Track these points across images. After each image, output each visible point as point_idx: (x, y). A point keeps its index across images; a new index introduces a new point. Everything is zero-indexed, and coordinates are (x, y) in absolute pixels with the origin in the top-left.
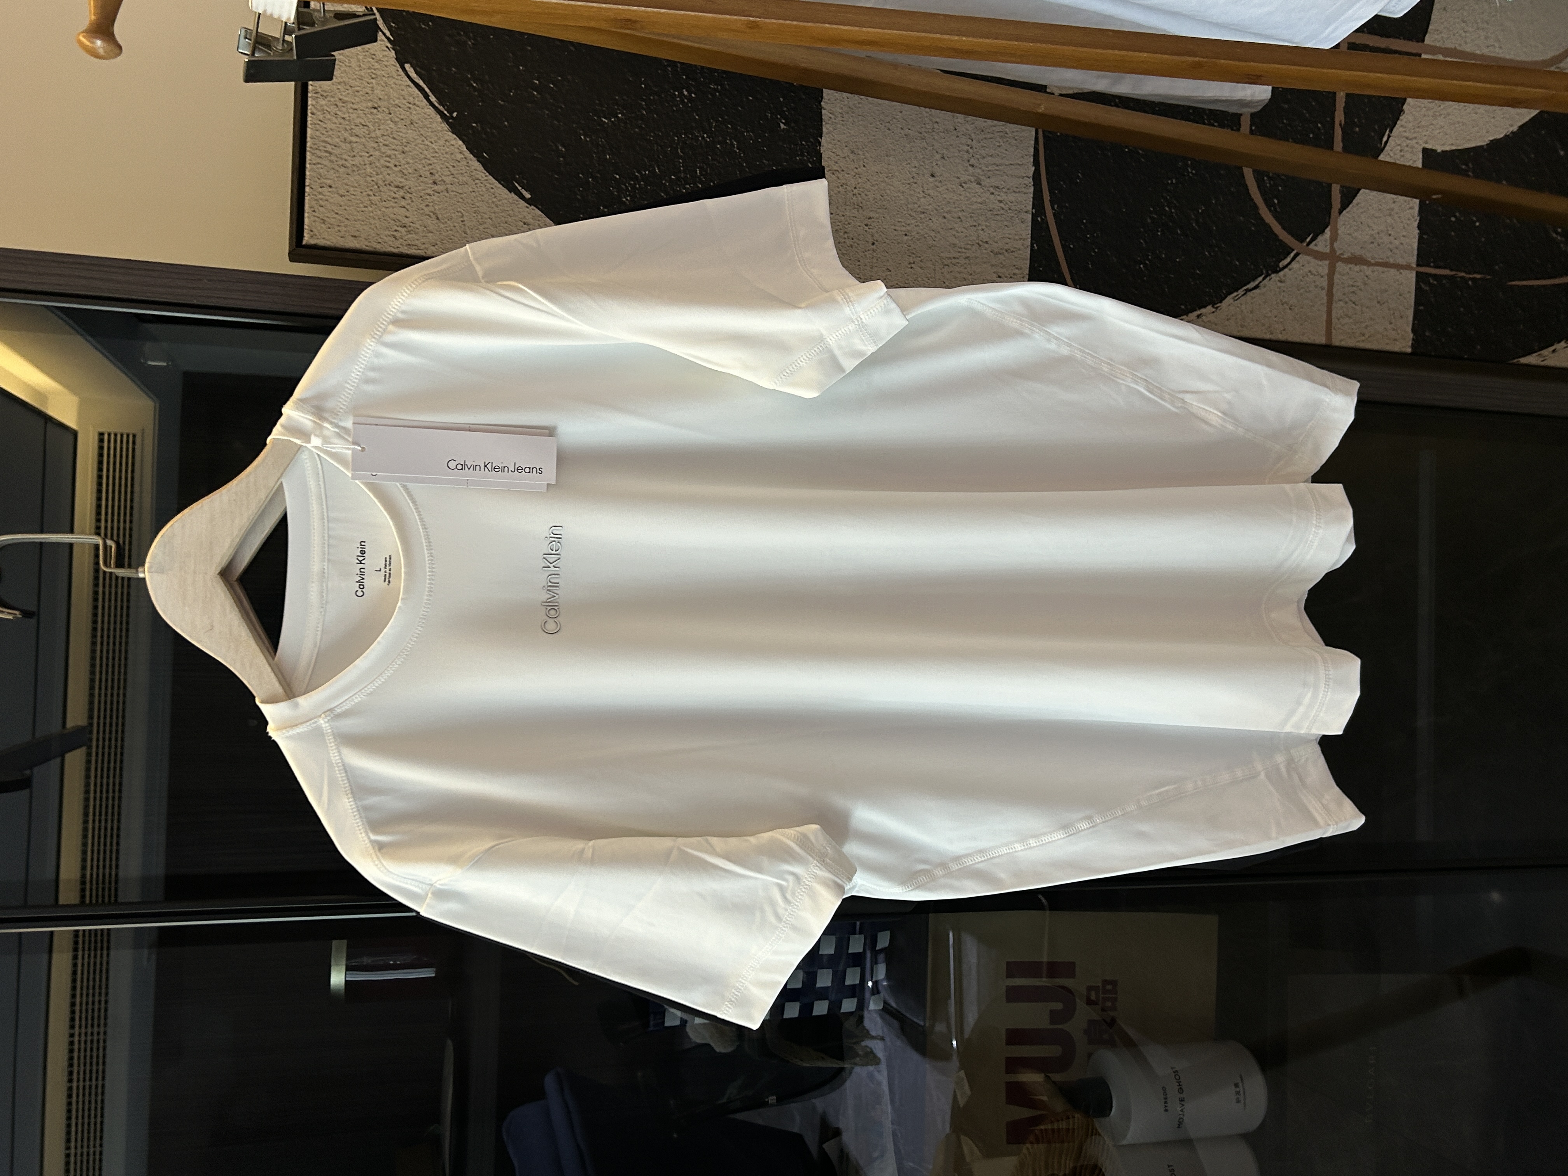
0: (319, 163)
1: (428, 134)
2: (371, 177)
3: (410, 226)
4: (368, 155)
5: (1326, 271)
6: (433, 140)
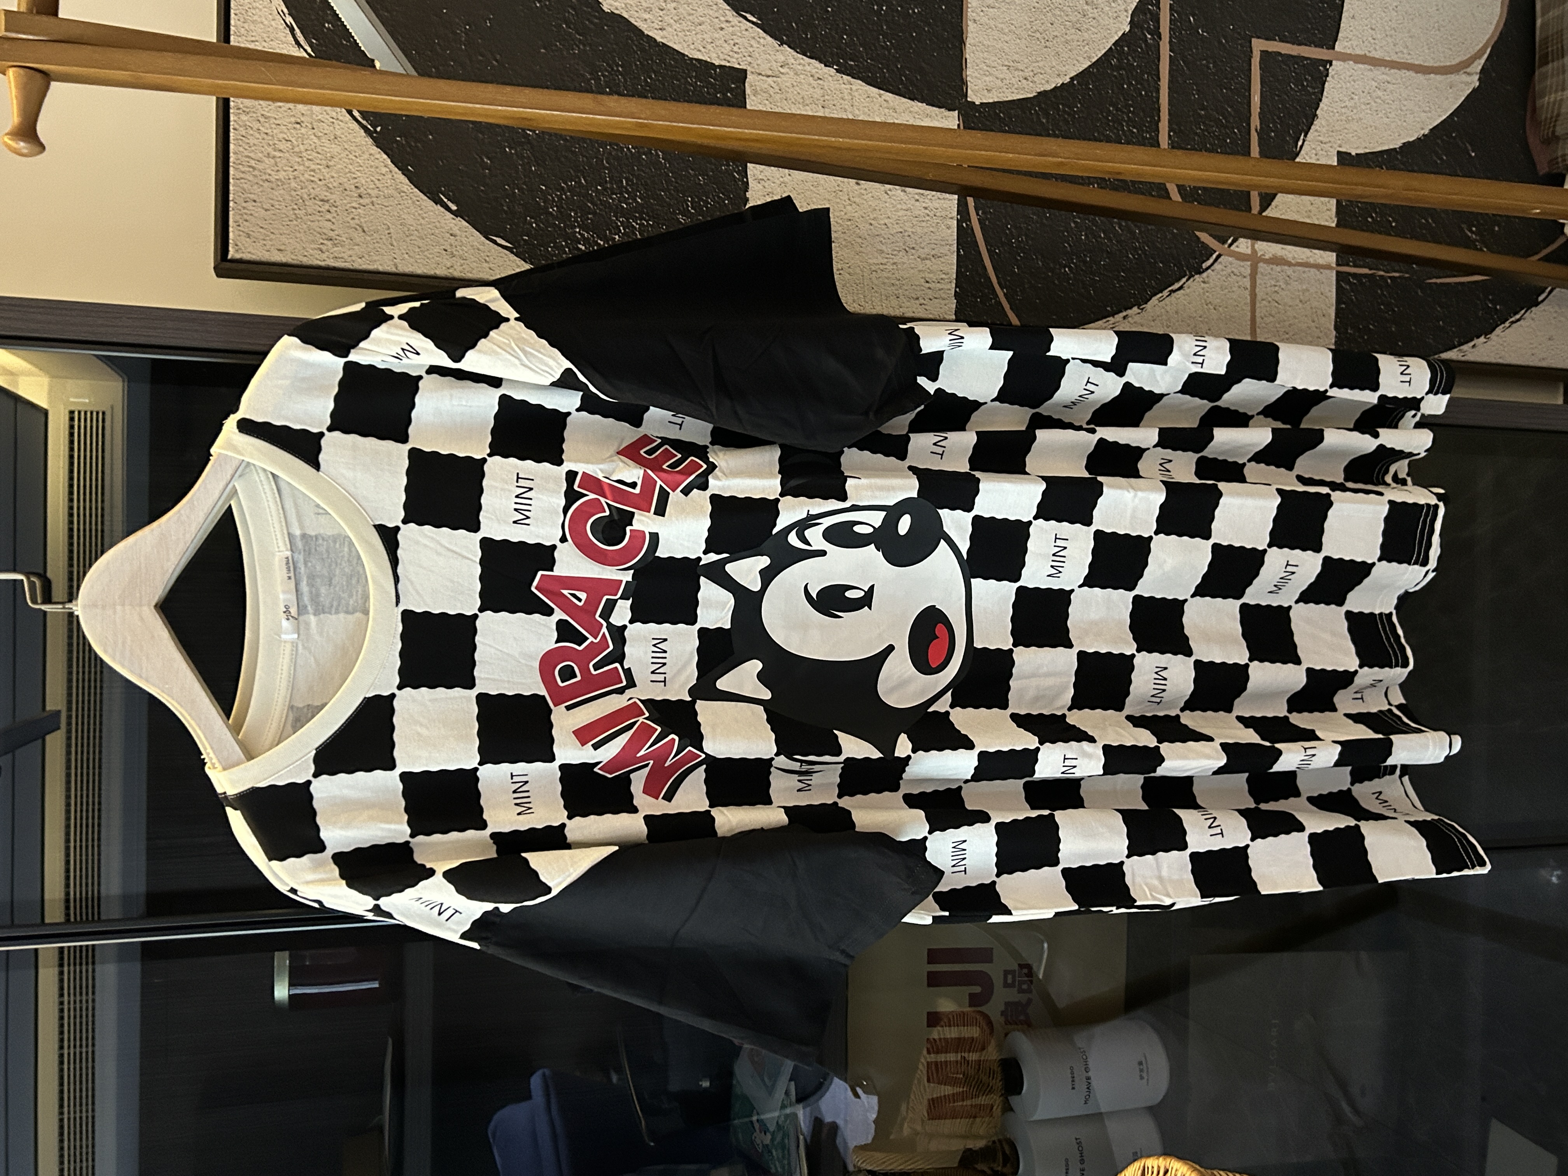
0: (242, 178)
1: (352, 148)
2: (295, 191)
3: (336, 239)
4: (292, 169)
5: (1249, 271)
6: (357, 154)
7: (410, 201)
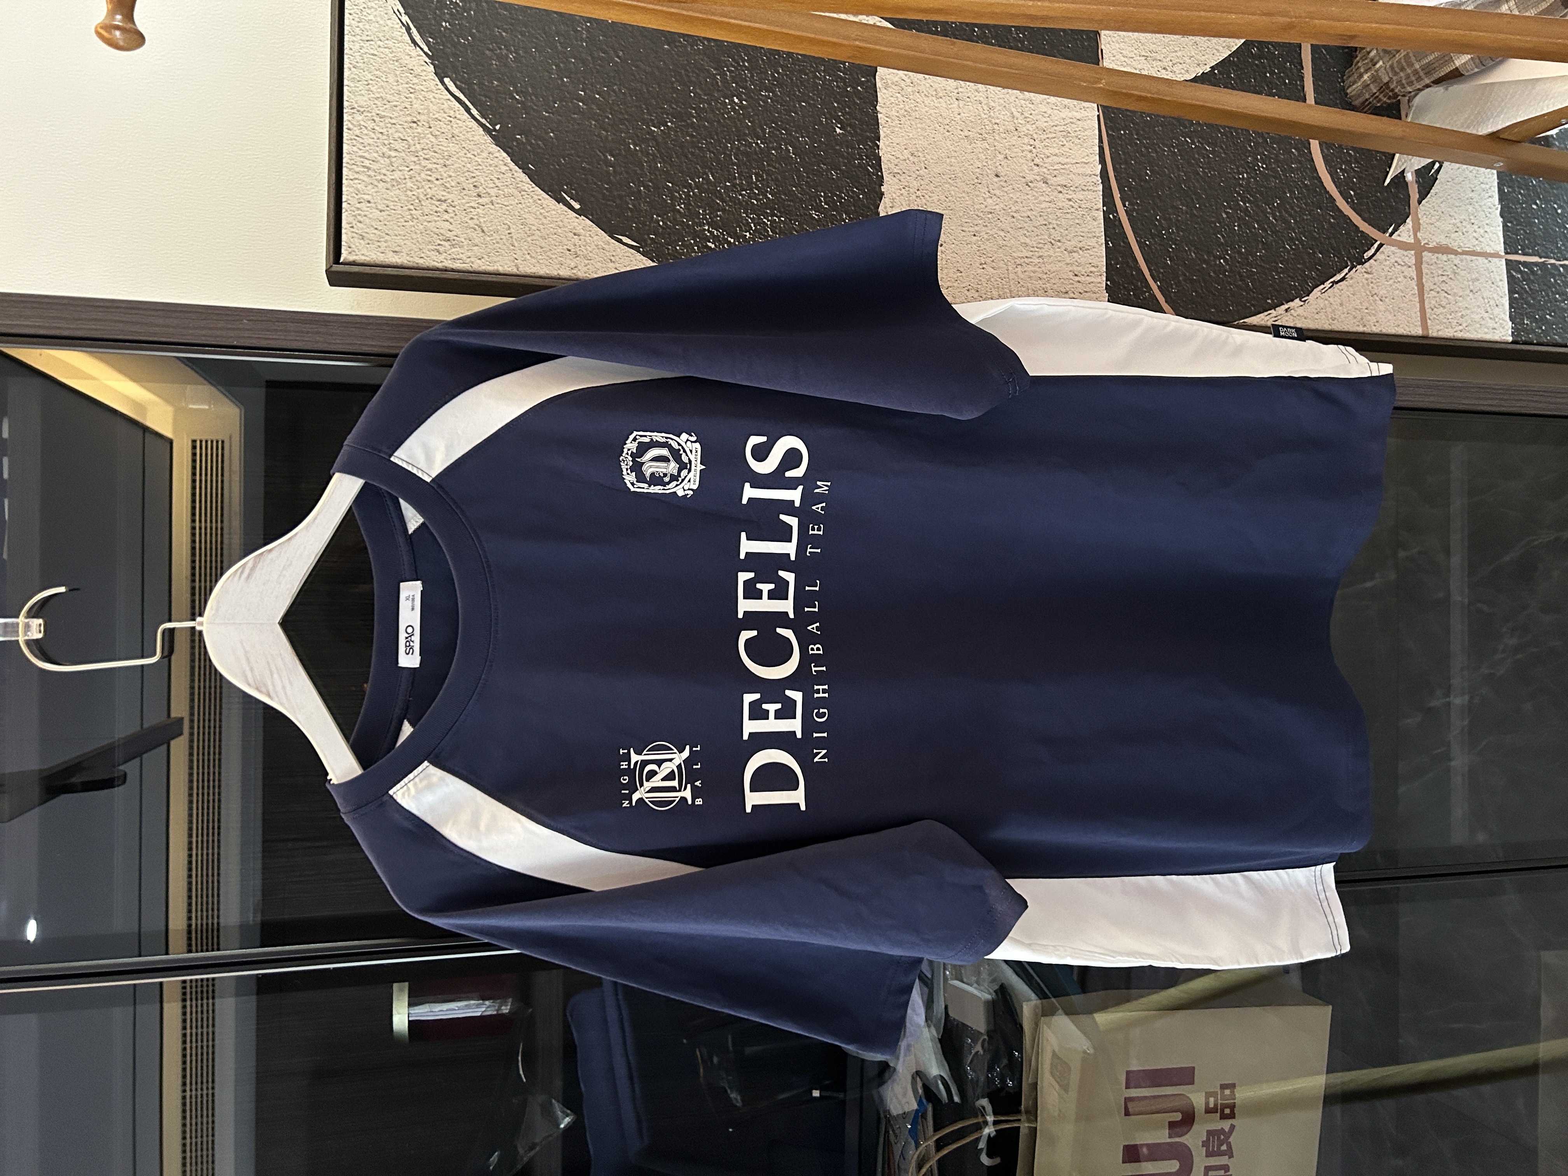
0: (356, 179)
1: (470, 147)
2: (411, 191)
3: (454, 240)
4: (408, 169)
5: (1414, 262)
6: (475, 153)
7: (531, 201)
